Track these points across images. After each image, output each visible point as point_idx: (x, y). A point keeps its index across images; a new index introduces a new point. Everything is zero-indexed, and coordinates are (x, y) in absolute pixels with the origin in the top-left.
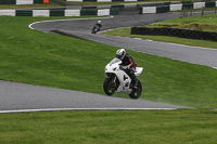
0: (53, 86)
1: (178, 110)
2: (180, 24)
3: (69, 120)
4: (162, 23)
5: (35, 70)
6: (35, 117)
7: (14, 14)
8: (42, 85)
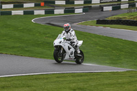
0: (48, 58)
1: (127, 71)
2: (127, 17)
3: (58, 79)
4: (116, 17)
5: (36, 48)
6: (37, 78)
7: (22, 14)
8: (41, 57)
